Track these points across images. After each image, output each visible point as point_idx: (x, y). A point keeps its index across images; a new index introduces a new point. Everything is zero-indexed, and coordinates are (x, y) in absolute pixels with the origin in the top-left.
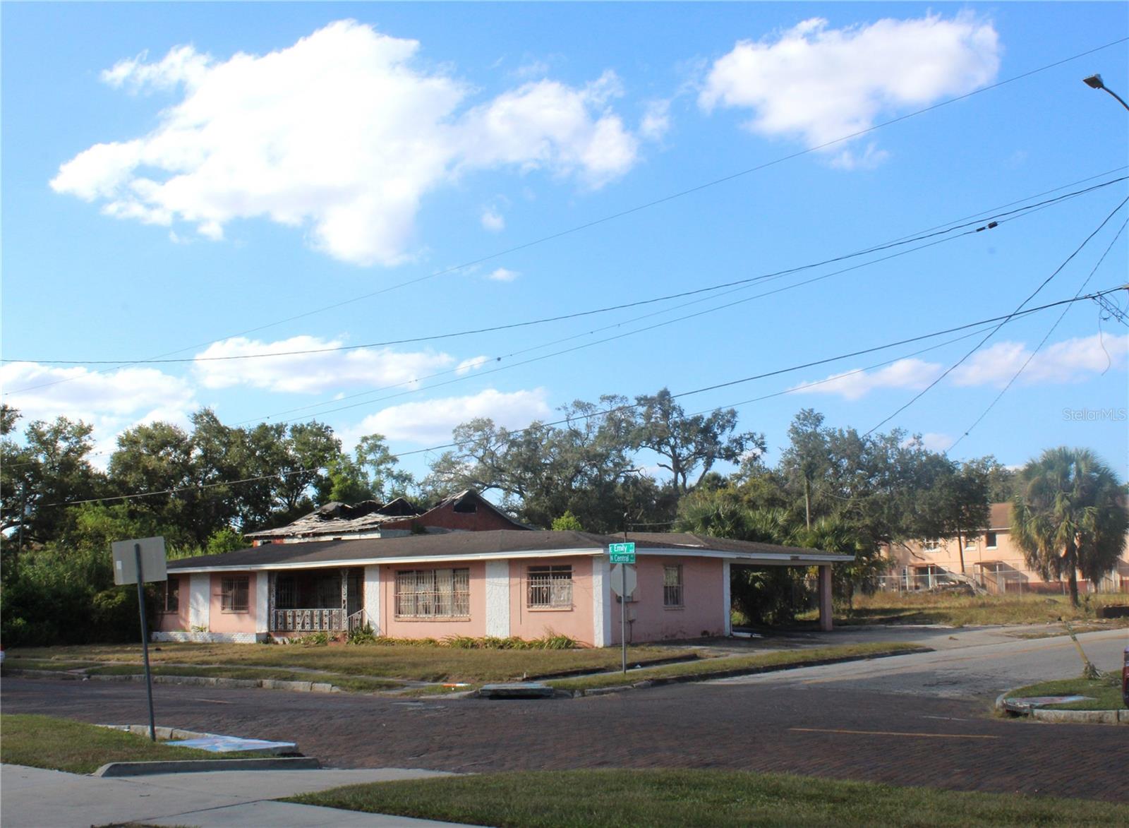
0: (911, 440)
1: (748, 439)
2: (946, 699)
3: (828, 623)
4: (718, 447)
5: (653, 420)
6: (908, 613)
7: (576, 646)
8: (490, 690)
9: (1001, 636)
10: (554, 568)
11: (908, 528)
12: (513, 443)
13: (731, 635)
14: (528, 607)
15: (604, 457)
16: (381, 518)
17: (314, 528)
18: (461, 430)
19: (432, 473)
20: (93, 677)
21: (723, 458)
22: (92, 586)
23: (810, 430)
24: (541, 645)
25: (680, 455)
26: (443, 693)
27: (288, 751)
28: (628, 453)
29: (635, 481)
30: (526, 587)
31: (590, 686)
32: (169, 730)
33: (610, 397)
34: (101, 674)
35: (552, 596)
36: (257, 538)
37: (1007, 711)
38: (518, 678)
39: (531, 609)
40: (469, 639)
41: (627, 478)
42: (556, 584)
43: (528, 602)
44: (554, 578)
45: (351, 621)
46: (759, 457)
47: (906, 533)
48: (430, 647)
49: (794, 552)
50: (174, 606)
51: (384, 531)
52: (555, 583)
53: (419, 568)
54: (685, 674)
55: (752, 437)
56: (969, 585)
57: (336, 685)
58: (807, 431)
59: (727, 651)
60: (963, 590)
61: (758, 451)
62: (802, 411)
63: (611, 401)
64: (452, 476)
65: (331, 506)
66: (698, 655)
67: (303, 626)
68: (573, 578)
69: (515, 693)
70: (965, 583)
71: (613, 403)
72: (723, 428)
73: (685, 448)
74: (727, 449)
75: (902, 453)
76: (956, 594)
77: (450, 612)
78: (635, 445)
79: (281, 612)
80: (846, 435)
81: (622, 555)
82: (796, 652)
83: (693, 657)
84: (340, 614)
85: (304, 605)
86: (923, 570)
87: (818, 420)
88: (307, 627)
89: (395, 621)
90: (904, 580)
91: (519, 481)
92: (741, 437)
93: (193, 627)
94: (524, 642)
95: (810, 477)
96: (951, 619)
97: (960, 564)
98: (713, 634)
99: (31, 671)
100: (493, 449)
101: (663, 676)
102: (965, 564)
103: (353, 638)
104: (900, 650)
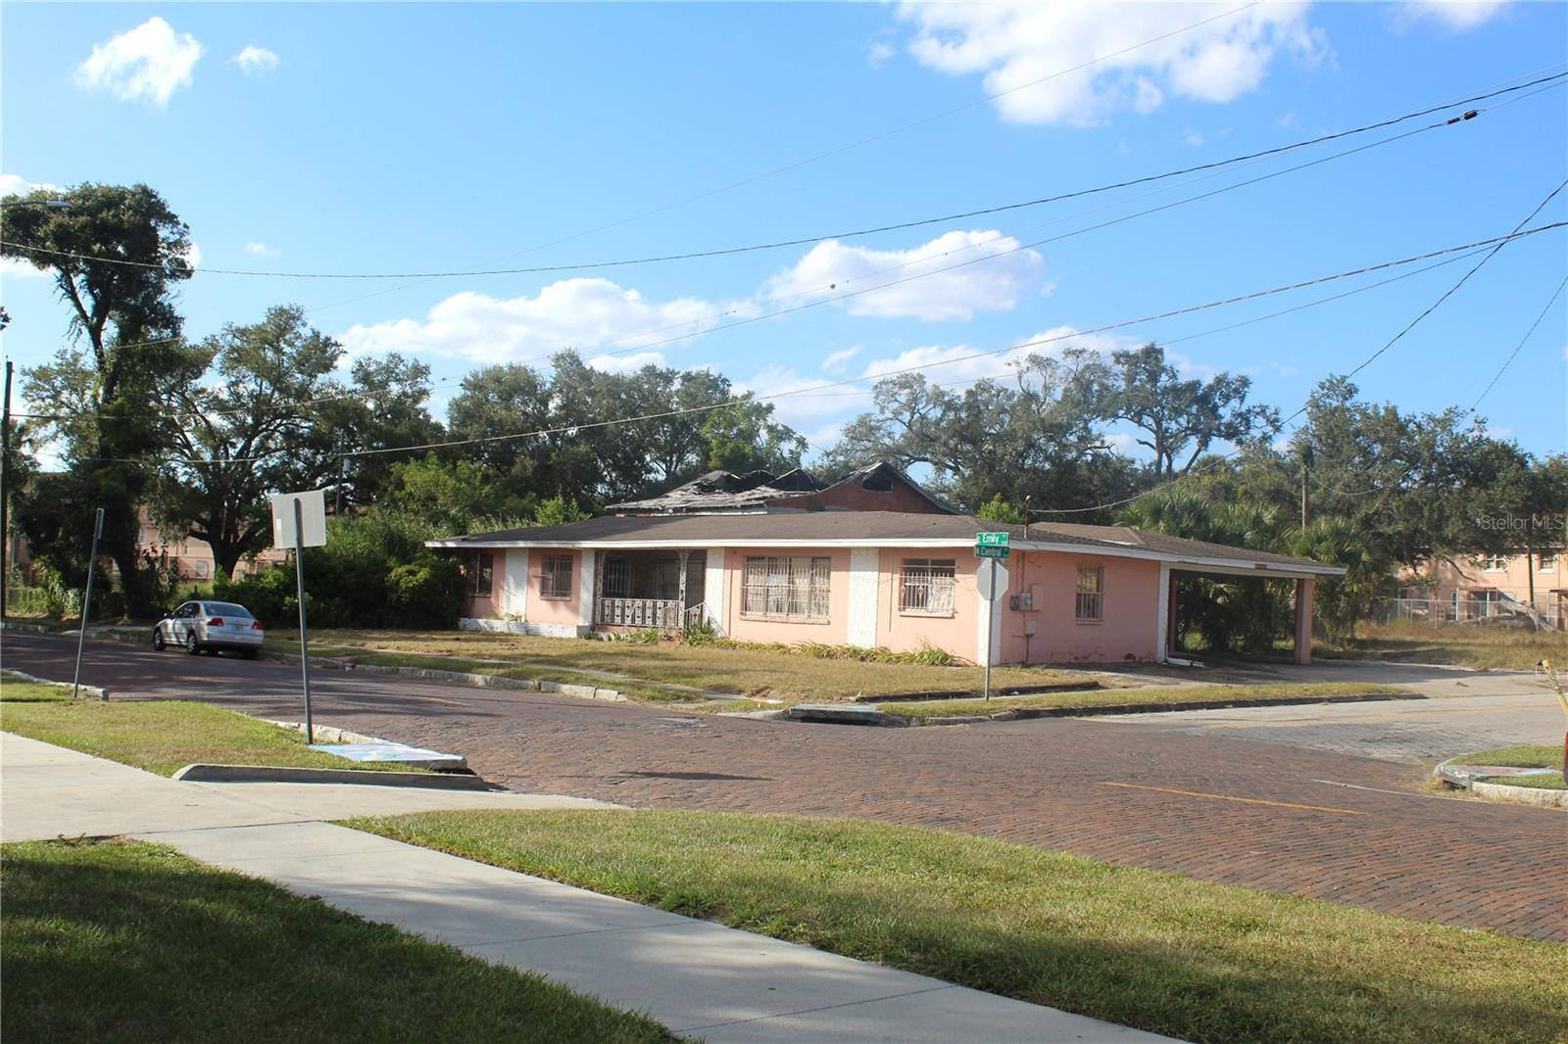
0: (1472, 425)
1: (1258, 413)
2: (1378, 761)
3: (1305, 655)
4: (1217, 422)
5: (1137, 383)
6: (1425, 649)
7: (955, 663)
8: (802, 710)
9: (1532, 685)
10: (934, 562)
11: (1455, 538)
12: (949, 406)
13: (1166, 661)
14: (900, 610)
15: (1062, 430)
16: (771, 492)
17: (690, 501)
18: (884, 387)
19: (845, 440)
20: (358, 666)
21: (1223, 436)
22: (394, 559)
23: (1335, 404)
24: (912, 659)
25: (1167, 430)
26: (746, 710)
27: (451, 766)
28: (1097, 426)
29: (1106, 460)
30: (898, 585)
31: (933, 713)
32: (338, 731)
33: (1076, 351)
34: (367, 664)
35: (930, 597)
36: (620, 511)
37: (1445, 782)
38: (851, 698)
39: (903, 613)
40: (825, 646)
41: (1095, 456)
42: (936, 584)
43: (900, 604)
44: (933, 575)
45: (687, 616)
46: (1270, 437)
47: (1453, 545)
48: (776, 655)
49: (1262, 559)
50: (486, 587)
51: (772, 508)
52: (934, 581)
53: (773, 555)
54: (1065, 706)
55: (1263, 411)
56: (1530, 618)
57: (623, 693)
58: (1330, 404)
59: (1144, 680)
60: (1521, 624)
61: (1269, 429)
62: (1329, 378)
63: (1078, 357)
64: (869, 445)
65: (714, 476)
66: (1100, 683)
67: (633, 620)
68: (956, 576)
69: (834, 716)
70: (1524, 615)
71: (1080, 359)
72: (1227, 398)
73: (1174, 422)
74: (1229, 425)
75: (1457, 439)
76: (1508, 628)
77: (806, 611)
78: (1108, 412)
79: (608, 602)
80: (1382, 412)
81: (991, 548)
82: (1231, 688)
83: (1093, 686)
84: (677, 606)
85: (639, 594)
86: (1480, 594)
87: (1351, 391)
88: (638, 621)
89: (741, 619)
90: (1453, 607)
91: (953, 453)
92: (1249, 411)
93: (506, 615)
94: (891, 654)
95: (1309, 463)
96: (1477, 659)
97: (1528, 590)
98: (1141, 658)
99: (293, 656)
100: (922, 412)
101: (1037, 707)
102: (1535, 591)
103: (688, 637)
104: (1377, 694)
